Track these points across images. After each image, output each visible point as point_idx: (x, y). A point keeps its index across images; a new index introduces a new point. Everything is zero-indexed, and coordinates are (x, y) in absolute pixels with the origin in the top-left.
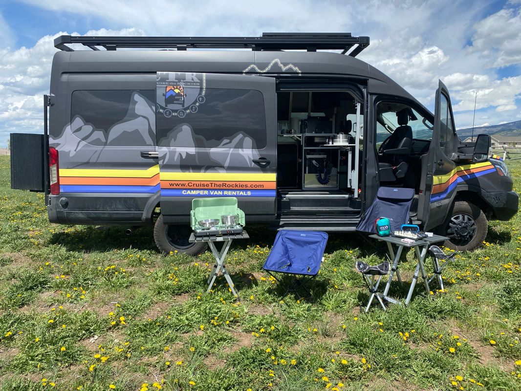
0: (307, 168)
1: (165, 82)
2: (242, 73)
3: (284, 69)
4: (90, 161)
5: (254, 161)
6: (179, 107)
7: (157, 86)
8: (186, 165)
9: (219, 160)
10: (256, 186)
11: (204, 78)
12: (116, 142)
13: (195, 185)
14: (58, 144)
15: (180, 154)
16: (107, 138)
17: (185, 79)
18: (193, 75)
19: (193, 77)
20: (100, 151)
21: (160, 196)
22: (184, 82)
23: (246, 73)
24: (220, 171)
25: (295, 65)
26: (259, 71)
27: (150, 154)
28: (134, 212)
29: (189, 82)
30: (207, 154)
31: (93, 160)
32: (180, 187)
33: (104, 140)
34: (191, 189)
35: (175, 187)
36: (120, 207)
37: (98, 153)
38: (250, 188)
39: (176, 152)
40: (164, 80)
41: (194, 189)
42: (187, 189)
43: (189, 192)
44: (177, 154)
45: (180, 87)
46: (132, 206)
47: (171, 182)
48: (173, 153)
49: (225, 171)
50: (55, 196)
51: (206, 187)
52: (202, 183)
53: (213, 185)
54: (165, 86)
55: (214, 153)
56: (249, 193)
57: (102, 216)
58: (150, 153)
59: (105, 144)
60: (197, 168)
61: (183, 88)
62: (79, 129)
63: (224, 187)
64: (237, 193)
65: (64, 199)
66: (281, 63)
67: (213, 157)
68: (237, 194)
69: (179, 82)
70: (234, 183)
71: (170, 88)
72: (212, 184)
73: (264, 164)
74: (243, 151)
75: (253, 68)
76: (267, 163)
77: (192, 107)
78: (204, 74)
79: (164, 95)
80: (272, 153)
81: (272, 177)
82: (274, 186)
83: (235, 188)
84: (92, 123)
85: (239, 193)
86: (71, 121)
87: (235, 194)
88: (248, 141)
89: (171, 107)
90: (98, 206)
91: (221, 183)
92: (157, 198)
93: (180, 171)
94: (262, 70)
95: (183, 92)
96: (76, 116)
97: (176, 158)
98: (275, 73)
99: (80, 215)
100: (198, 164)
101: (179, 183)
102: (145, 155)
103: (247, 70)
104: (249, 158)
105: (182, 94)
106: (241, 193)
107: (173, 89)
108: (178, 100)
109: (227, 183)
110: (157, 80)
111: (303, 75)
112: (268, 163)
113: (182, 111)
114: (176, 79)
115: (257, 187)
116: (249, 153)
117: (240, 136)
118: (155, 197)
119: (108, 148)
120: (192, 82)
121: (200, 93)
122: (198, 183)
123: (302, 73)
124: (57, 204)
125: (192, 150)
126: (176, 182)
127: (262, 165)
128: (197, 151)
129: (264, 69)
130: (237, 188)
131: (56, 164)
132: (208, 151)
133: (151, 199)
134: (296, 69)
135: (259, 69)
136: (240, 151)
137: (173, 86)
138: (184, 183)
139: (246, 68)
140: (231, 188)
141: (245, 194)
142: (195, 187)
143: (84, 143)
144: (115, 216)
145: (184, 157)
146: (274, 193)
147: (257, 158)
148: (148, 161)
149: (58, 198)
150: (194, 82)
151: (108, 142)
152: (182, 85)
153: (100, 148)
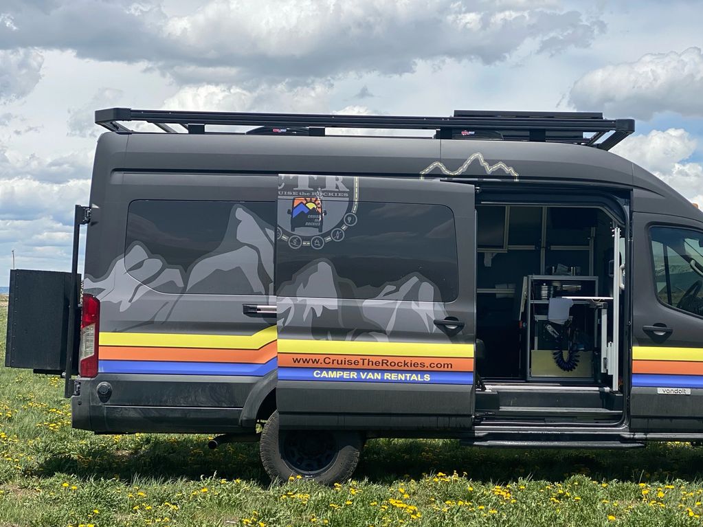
0: (536, 339)
1: (293, 191)
2: (418, 176)
3: (489, 170)
4: (155, 320)
5: (437, 323)
6: (313, 232)
7: (279, 197)
8: (322, 327)
9: (378, 320)
10: (439, 366)
11: (356, 185)
12: (201, 288)
13: (335, 362)
14: (101, 290)
15: (312, 309)
16: (186, 281)
17: (325, 187)
18: (337, 180)
19: (337, 182)
20: (173, 303)
21: (276, 379)
22: (323, 192)
23: (426, 176)
24: (378, 339)
25: (508, 164)
26: (448, 172)
27: (259, 310)
28: (226, 409)
29: (331, 192)
30: (358, 310)
31: (160, 318)
32: (311, 364)
33: (180, 284)
34: (327, 369)
35: (301, 364)
36: (203, 400)
37: (169, 307)
38: (430, 369)
39: (305, 305)
40: (291, 187)
41: (333, 369)
42: (322, 369)
43: (324, 374)
44: (307, 310)
45: (316, 200)
46: (223, 399)
47: (295, 357)
48: (300, 308)
49: (387, 339)
50: (89, 379)
51: (353, 366)
52: (348, 358)
53: (366, 362)
54: (292, 198)
55: (371, 308)
56: (427, 378)
57: (171, 415)
58: (258, 307)
59: (183, 291)
60: (339, 332)
61: (321, 201)
62: (139, 265)
63: (385, 367)
64: (406, 377)
65: (105, 384)
66: (485, 160)
67: (366, 314)
68: (406, 379)
69: (316, 190)
70: (402, 360)
71: (300, 201)
72: (363, 360)
73: (453, 328)
74: (418, 305)
75: (437, 168)
76: (458, 326)
77: (336, 231)
78: (356, 178)
79: (289, 212)
80: (468, 309)
81: (467, 350)
82: (471, 366)
83: (402, 368)
84: (162, 255)
85: (410, 377)
86: (126, 250)
87: (403, 379)
88: (427, 288)
89: (300, 232)
90: (165, 398)
91: (380, 359)
92: (268, 384)
93: (311, 337)
94: (452, 171)
95: (321, 208)
96: (135, 242)
97: (305, 316)
98: (474, 176)
99: (131, 411)
100: (343, 327)
101: (308, 357)
102: (250, 311)
103: (427, 171)
104: (429, 317)
105: (320, 211)
106: (414, 377)
107: (305, 202)
108: (312, 220)
109: (390, 360)
110: (279, 188)
111: (522, 180)
112: (461, 326)
113: (319, 239)
114: (309, 187)
115: (440, 368)
116: (428, 309)
117: (414, 280)
118: (266, 382)
119: (187, 297)
120: (337, 192)
121: (349, 209)
122: (340, 358)
123: (519, 178)
124: (92, 394)
125: (333, 303)
126: (304, 357)
127: (449, 330)
128: (341, 304)
129: (456, 169)
130: (406, 368)
131: (94, 325)
132: (359, 305)
133: (256, 386)
134: (510, 171)
135: (447, 169)
136: (413, 305)
137: (305, 197)
138: (317, 357)
139: (426, 168)
140: (396, 367)
141: (419, 379)
142: (336, 365)
143: (146, 288)
144: (192, 416)
145: (319, 314)
146: (471, 379)
147: (442, 317)
148: (255, 320)
149: (95, 383)
150: (340, 192)
151: (188, 288)
152: (320, 195)
153: (173, 297)
